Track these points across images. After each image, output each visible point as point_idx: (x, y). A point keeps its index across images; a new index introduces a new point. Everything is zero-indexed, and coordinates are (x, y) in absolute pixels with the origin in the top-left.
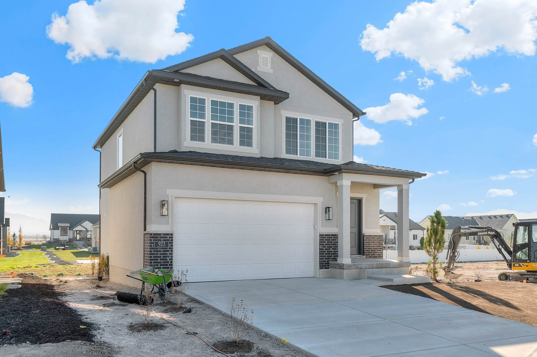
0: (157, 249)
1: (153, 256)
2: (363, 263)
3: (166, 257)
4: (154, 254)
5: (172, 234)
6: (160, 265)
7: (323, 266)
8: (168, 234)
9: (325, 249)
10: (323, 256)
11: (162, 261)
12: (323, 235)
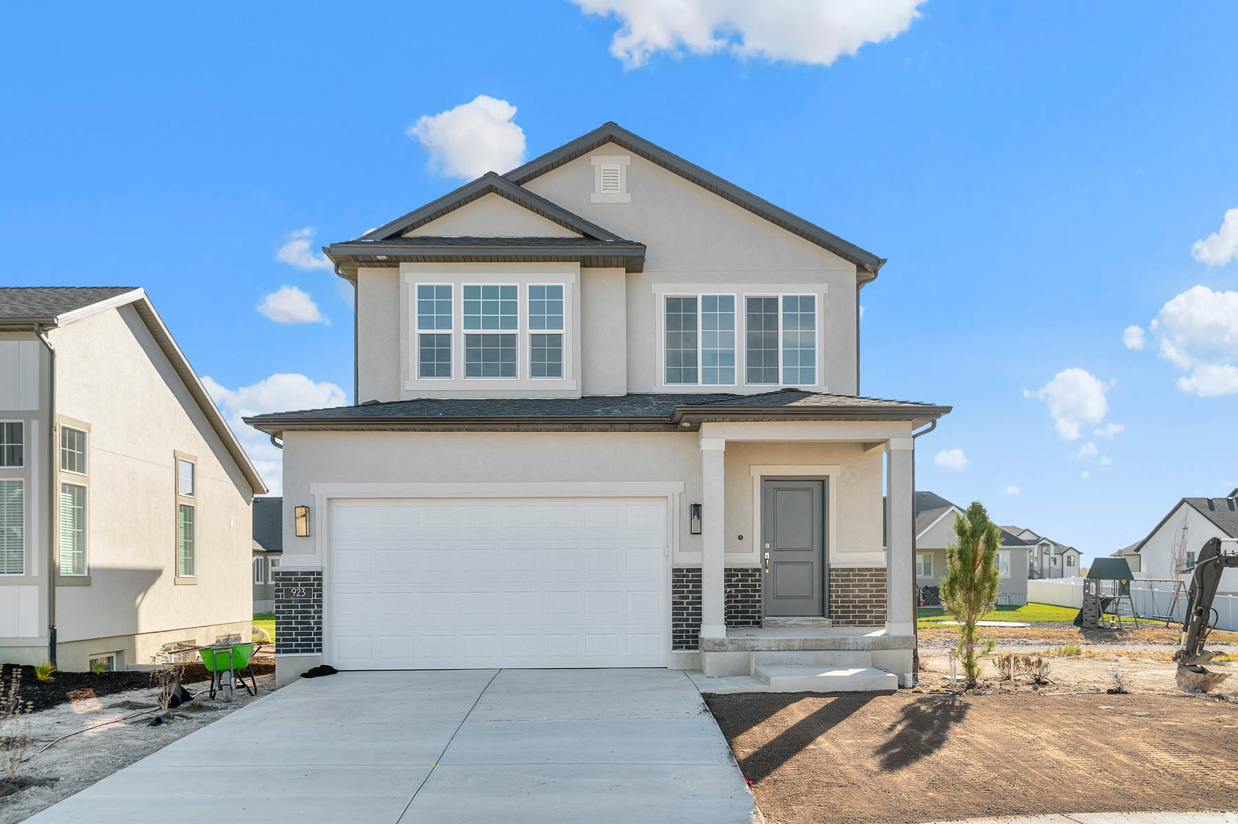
0: (289, 601)
1: (281, 616)
2: (760, 638)
3: (309, 617)
4: (283, 612)
5: (320, 573)
6: (296, 634)
7: (680, 642)
8: (312, 573)
9: (688, 603)
10: (679, 620)
11: (299, 626)
12: (682, 570)
